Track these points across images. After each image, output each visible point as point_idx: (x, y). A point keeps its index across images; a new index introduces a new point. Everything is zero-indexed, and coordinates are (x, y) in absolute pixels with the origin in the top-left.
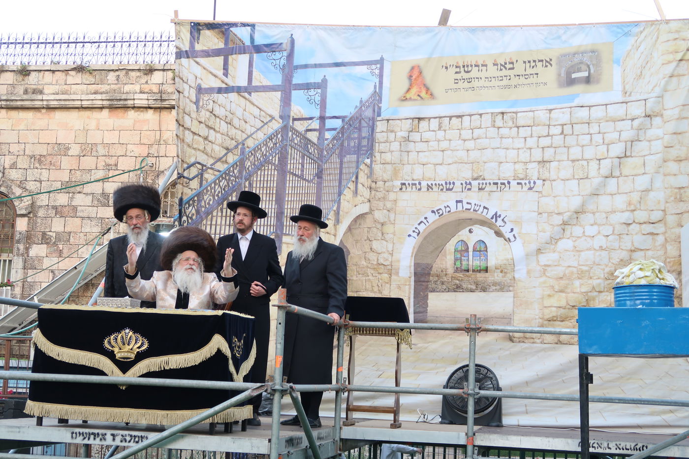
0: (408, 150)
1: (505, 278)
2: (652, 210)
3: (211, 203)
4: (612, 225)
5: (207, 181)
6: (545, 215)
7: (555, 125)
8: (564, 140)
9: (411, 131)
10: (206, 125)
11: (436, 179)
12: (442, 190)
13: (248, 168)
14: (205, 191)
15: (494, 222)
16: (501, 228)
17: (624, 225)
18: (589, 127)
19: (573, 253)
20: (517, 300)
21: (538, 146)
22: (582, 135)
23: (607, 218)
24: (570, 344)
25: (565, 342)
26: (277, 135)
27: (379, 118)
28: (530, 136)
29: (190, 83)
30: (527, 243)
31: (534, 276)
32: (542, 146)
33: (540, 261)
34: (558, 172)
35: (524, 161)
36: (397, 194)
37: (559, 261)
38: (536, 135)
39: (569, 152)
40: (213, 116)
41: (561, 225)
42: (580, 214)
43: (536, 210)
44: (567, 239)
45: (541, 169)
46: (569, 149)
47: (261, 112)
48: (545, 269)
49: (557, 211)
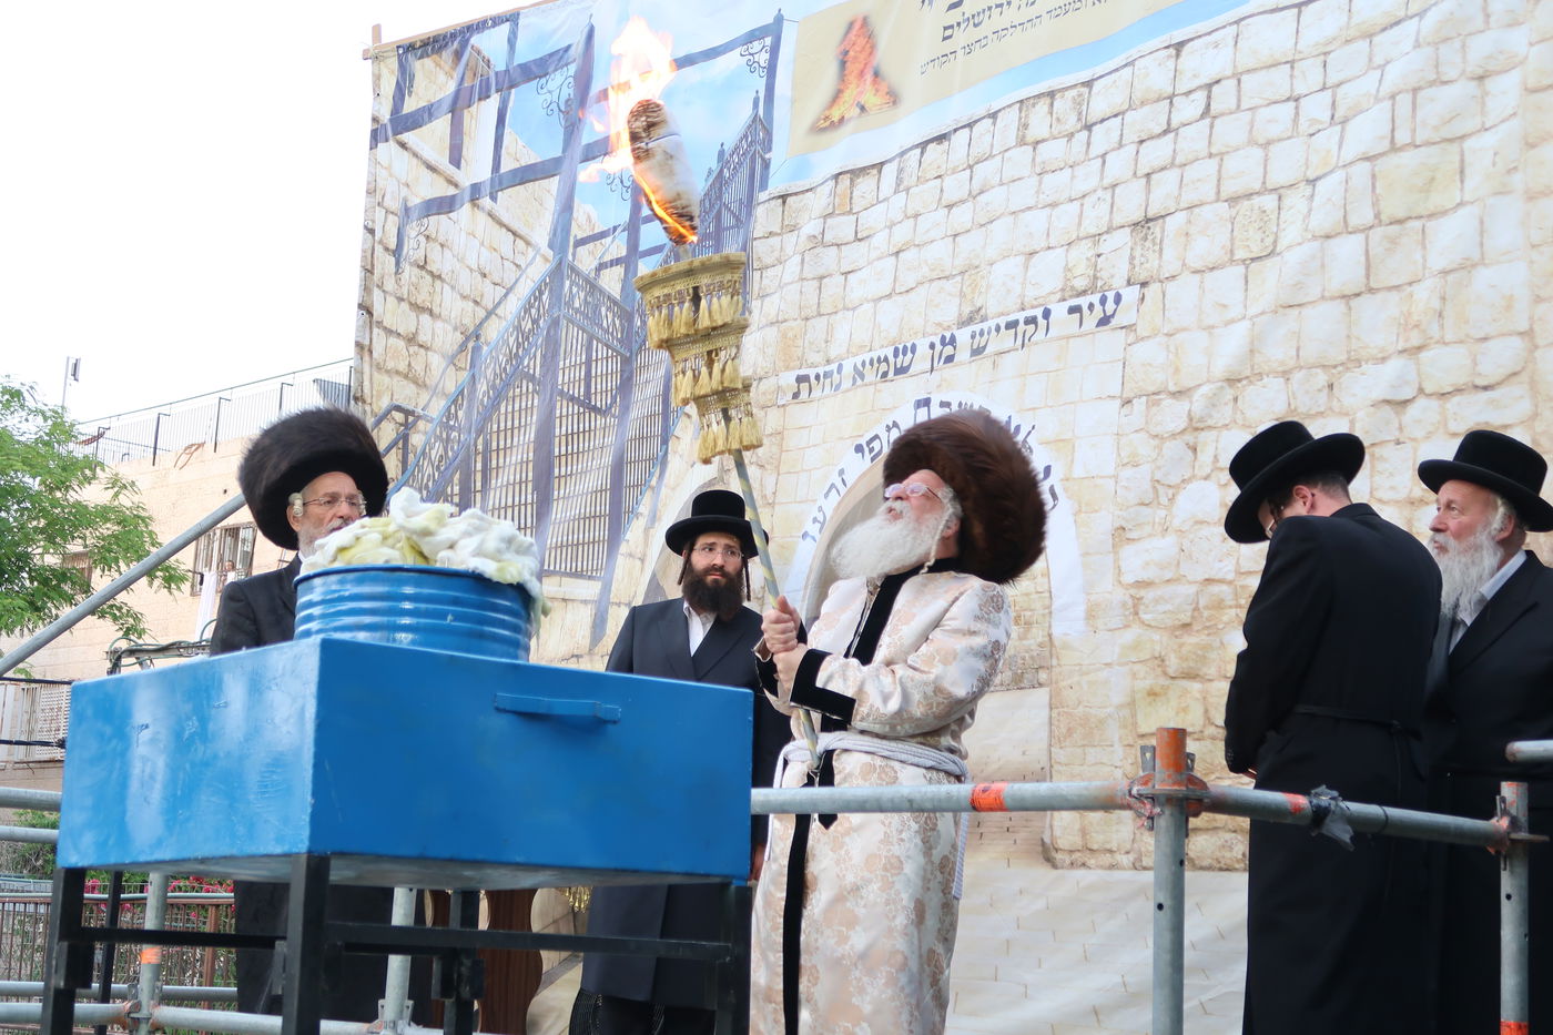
0: (821, 272)
1: (1024, 642)
2: (1485, 339)
4: (1347, 414)
6: (1140, 405)
7: (1190, 92)
8: (1211, 134)
9: (831, 215)
10: (411, 304)
11: (876, 345)
12: (885, 374)
13: (482, 401)
17: (1387, 408)
18: (1292, 76)
20: (1059, 714)
21: (1135, 173)
22: (1269, 105)
23: (1331, 386)
26: (541, 293)
27: (763, 196)
28: (1116, 145)
29: (388, 202)
30: (1086, 512)
31: (1106, 624)
32: (1147, 171)
33: (1123, 571)
34: (1186, 245)
35: (1093, 231)
36: (785, 411)
37: (1179, 563)
38: (1131, 136)
39: (1223, 171)
40: (429, 278)
41: (1183, 432)
42: (1244, 382)
43: (1116, 390)
44: (1202, 482)
45: (1139, 248)
46: (1222, 160)
47: (518, 240)
48: (1138, 596)
49: (1176, 384)
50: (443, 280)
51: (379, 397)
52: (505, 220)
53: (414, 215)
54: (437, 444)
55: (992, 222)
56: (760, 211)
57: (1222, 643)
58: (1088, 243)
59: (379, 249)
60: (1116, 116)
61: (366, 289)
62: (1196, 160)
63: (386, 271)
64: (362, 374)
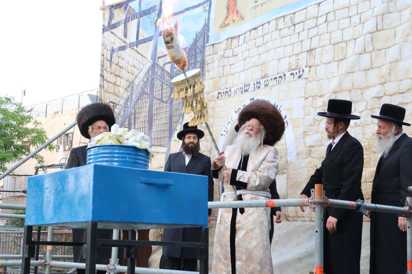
0: (224, 65)
2: (402, 80)
4: (366, 101)
6: (310, 99)
7: (322, 16)
8: (327, 27)
9: (226, 49)
10: (114, 74)
11: (239, 84)
12: (242, 92)
17: (376, 99)
18: (349, 11)
20: (289, 181)
21: (308, 38)
22: (343, 19)
23: (362, 94)
26: (149, 71)
27: (207, 45)
28: (303, 30)
29: (108, 48)
30: (296, 128)
31: (302, 157)
32: (310, 37)
33: (306, 143)
34: (322, 57)
35: (297, 53)
36: (215, 102)
37: (321, 141)
38: (306, 28)
39: (331, 37)
40: (119, 68)
41: (321, 106)
42: (338, 93)
43: (303, 95)
45: (309, 57)
46: (331, 34)
47: (143, 57)
48: (310, 150)
49: (320, 94)
50: (123, 68)
51: (106, 99)
52: (140, 53)
53: (115, 51)
54: (122, 112)
55: (269, 51)
56: (207, 49)
58: (295, 56)
59: (105, 60)
60: (302, 22)
61: (102, 71)
62: (324, 34)
63: (107, 66)
64: (101, 93)
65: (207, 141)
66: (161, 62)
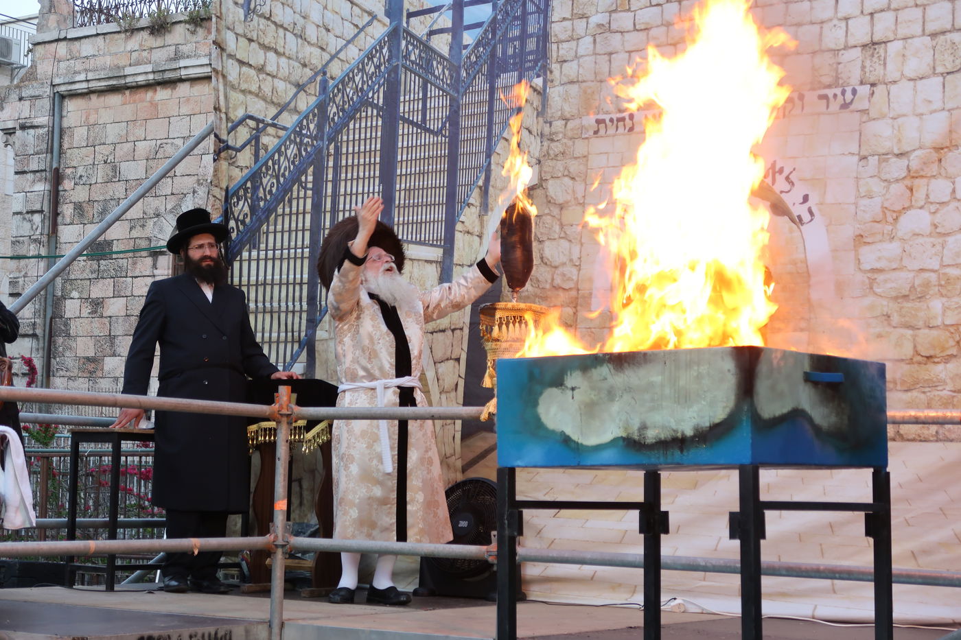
0: (610, 49)
3: (274, 190)
5: (266, 150)
6: (873, 161)
9: (615, 11)
10: (259, 44)
13: (333, 119)
14: (264, 169)
15: (770, 184)
16: (783, 195)
19: (932, 239)
21: (862, 12)
24: (921, 441)
25: (911, 437)
26: (380, 47)
30: (835, 225)
31: (850, 294)
32: (870, 11)
33: (861, 262)
34: (903, 63)
35: (833, 47)
36: (589, 142)
37: (902, 259)
39: (926, 17)
40: (273, 26)
41: (904, 178)
42: (946, 150)
43: (856, 150)
44: (919, 210)
45: (868, 61)
46: (925, 9)
47: (354, 7)
48: (873, 278)
49: (899, 149)
50: (286, 29)
51: (235, 109)
54: (292, 146)
57: (928, 307)
58: (828, 55)
61: (218, 31)
62: (906, 7)
63: (237, 19)
64: (218, 91)
65: (570, 241)
66: (419, 27)
